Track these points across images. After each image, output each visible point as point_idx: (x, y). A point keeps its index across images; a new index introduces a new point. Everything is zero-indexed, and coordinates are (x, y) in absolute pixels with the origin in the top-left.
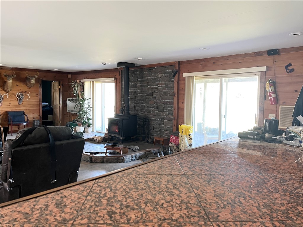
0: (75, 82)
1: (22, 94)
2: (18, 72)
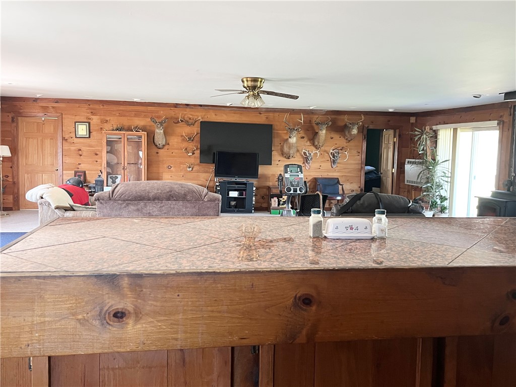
0: (422, 131)
1: (337, 151)
2: (333, 117)
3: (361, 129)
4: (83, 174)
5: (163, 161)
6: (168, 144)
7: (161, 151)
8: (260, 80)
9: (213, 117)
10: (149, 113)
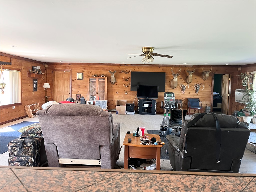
0: (245, 74)
1: (199, 85)
3: (211, 75)
4: (80, 96)
5: (115, 90)
8: (151, 48)
9: (137, 70)
10: (108, 68)
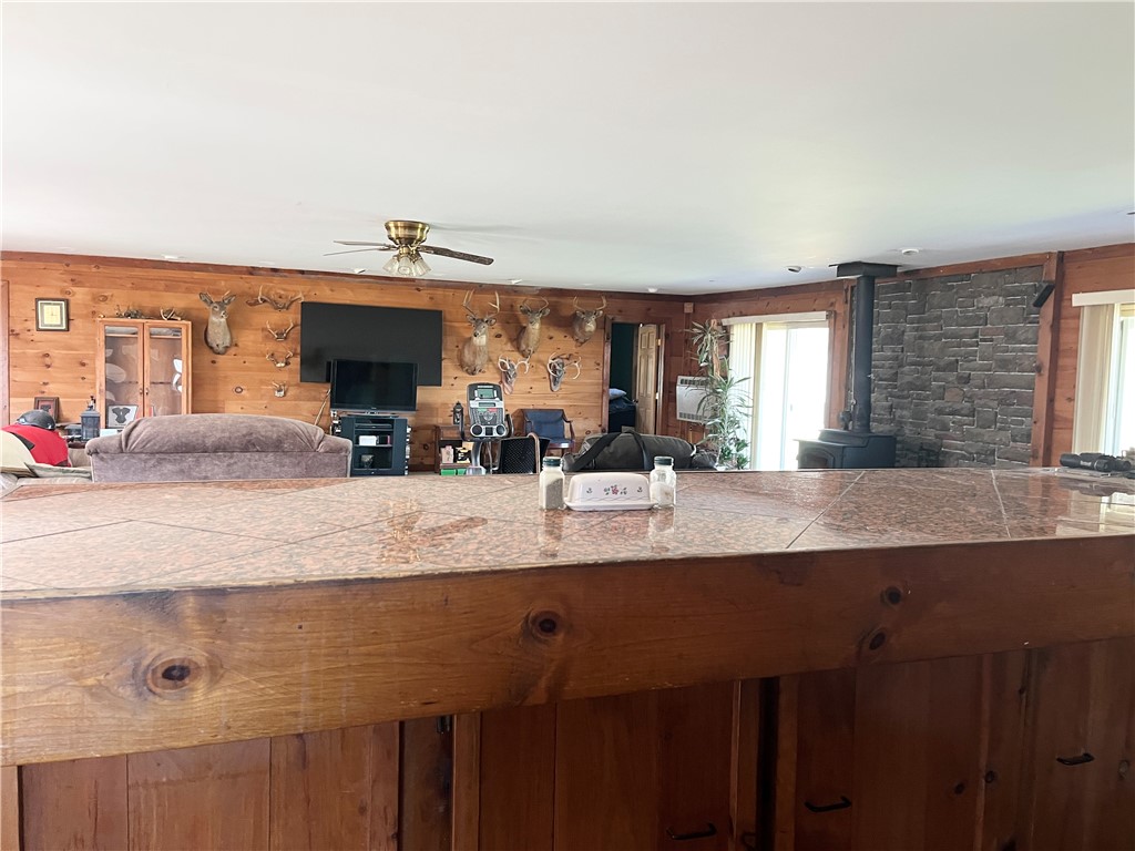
0: (705, 327)
1: (561, 361)
2: (554, 299)
3: (601, 324)
4: (53, 404)
5: (226, 377)
6: (236, 345)
7: (220, 359)
8: (420, 226)
9: (326, 295)
10: (196, 283)
